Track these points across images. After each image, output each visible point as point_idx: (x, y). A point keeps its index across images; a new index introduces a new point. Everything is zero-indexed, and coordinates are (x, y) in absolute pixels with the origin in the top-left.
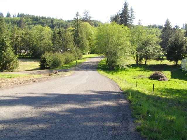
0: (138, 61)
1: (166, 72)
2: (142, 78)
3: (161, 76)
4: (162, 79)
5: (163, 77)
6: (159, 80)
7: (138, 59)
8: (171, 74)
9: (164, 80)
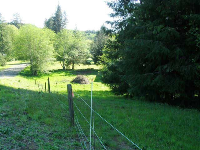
0: (64, 66)
1: (91, 76)
2: (64, 82)
3: (83, 80)
4: (84, 82)
5: (85, 80)
6: (80, 84)
7: (64, 63)
8: (95, 78)
9: (85, 83)
